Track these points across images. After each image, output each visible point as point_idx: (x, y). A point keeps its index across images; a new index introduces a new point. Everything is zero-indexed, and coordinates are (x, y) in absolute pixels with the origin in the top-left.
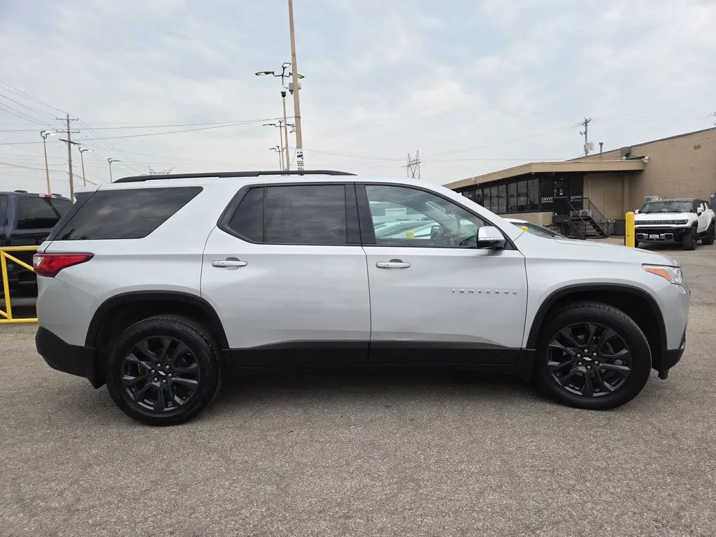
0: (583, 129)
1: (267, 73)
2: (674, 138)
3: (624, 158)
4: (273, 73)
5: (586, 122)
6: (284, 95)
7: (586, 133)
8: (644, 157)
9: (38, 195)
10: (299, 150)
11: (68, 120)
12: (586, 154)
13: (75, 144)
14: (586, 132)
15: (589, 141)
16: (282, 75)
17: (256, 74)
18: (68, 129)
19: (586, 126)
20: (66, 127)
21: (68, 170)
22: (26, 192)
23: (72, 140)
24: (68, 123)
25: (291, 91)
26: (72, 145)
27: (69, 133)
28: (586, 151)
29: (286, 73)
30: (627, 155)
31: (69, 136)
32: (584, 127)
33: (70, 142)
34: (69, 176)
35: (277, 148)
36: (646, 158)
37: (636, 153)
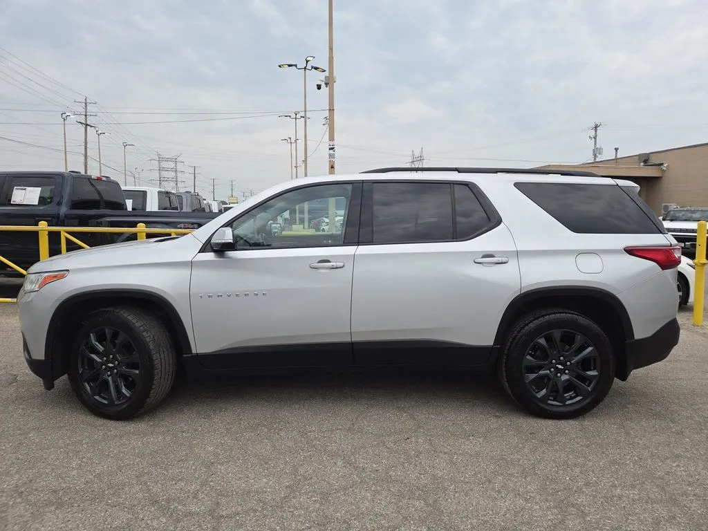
0: (593, 133)
1: (290, 66)
2: (695, 146)
3: (642, 164)
4: (296, 66)
5: (596, 127)
6: (319, 87)
7: (595, 138)
8: (663, 164)
9: (91, 176)
10: (331, 143)
11: (86, 104)
12: (595, 159)
13: (91, 126)
14: (596, 136)
15: (598, 146)
16: (305, 68)
17: (280, 66)
18: (86, 112)
19: (596, 130)
20: (84, 110)
21: (83, 152)
22: (80, 173)
23: (88, 123)
24: (86, 106)
25: (327, 84)
26: (88, 127)
27: (86, 116)
28: (595, 156)
29: (309, 67)
30: (646, 161)
31: (86, 119)
32: (593, 132)
33: (87, 125)
34: (84, 158)
35: (289, 140)
36: (665, 165)
37: (654, 160)
